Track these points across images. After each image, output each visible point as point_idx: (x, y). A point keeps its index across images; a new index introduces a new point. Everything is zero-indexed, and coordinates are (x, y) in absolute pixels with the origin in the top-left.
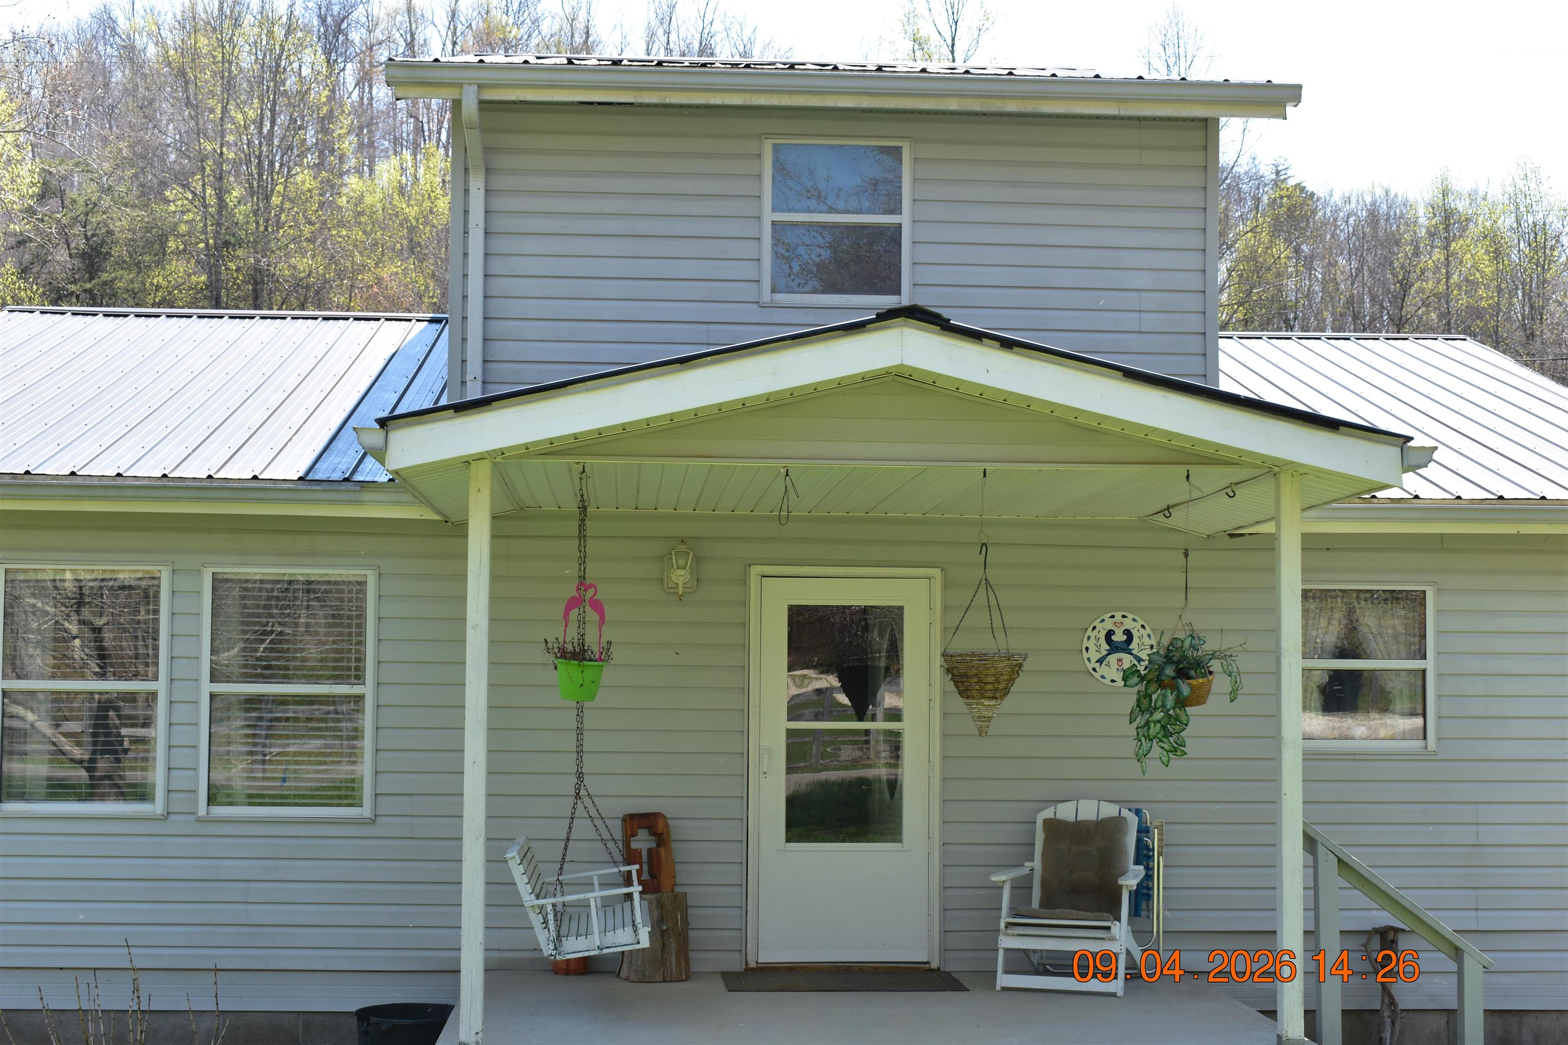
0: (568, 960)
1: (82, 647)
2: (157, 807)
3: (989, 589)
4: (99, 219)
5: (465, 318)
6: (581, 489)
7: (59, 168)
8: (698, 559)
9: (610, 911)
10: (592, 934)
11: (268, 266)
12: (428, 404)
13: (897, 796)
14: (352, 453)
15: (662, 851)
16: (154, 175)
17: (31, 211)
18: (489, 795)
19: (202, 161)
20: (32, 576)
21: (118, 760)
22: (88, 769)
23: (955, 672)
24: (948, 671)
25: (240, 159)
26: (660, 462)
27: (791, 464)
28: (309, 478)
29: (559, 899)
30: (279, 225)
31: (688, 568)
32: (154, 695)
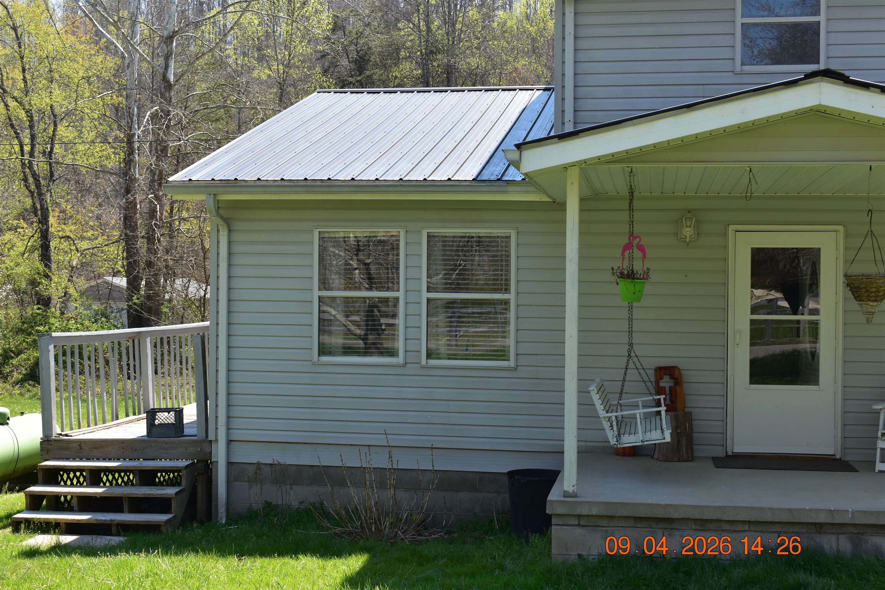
0: (624, 448)
1: (360, 273)
2: (400, 359)
3: (873, 236)
4: (363, 41)
5: (563, 87)
6: (630, 182)
7: (342, 14)
8: (698, 222)
9: (648, 421)
10: (638, 433)
11: (455, 63)
12: (544, 135)
13: (816, 360)
14: (501, 164)
15: (677, 387)
16: (392, 15)
17: (328, 38)
18: (579, 355)
19: (418, 6)
20: (332, 235)
21: (379, 334)
22: (363, 340)
23: (852, 286)
24: (848, 285)
25: (439, 4)
26: (675, 165)
27: (752, 165)
28: (478, 179)
29: (619, 414)
30: (460, 40)
31: (692, 227)
32: (397, 299)
